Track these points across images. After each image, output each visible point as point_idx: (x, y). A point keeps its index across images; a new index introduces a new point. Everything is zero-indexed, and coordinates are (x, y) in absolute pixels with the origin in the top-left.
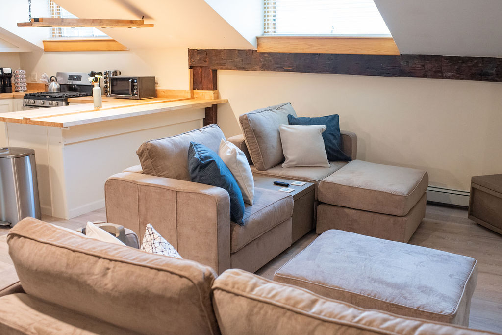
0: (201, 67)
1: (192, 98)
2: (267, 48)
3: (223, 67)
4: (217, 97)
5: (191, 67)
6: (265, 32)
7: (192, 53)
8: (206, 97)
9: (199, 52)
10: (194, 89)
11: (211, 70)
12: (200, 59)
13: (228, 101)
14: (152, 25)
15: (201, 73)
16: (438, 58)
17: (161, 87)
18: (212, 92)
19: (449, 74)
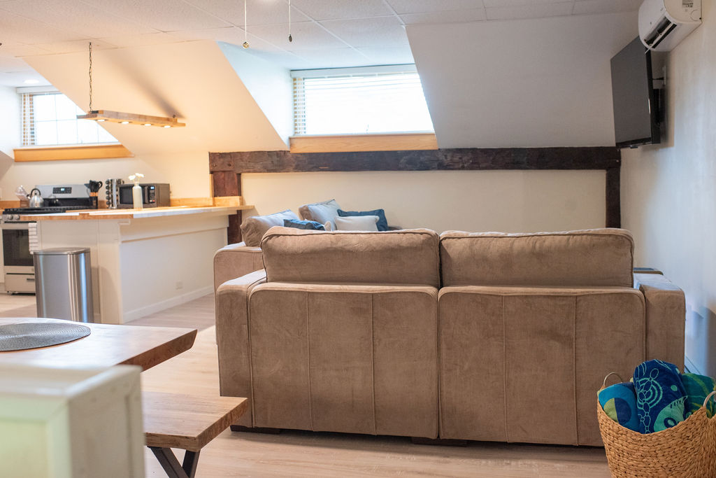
0: (224, 172)
1: (214, 205)
2: (300, 148)
3: (251, 170)
4: (242, 202)
5: (212, 172)
6: (296, 133)
7: (214, 157)
8: (231, 203)
9: (222, 155)
10: (215, 196)
11: (235, 175)
12: (223, 163)
13: (254, 207)
14: (184, 125)
15: (224, 179)
16: (474, 150)
17: (175, 195)
18: (237, 198)
19: (484, 165)
